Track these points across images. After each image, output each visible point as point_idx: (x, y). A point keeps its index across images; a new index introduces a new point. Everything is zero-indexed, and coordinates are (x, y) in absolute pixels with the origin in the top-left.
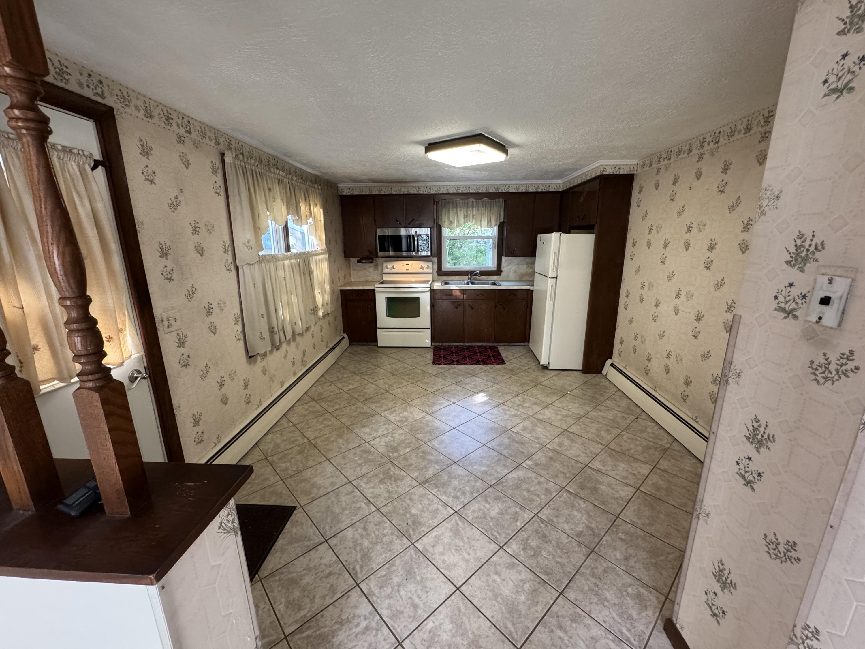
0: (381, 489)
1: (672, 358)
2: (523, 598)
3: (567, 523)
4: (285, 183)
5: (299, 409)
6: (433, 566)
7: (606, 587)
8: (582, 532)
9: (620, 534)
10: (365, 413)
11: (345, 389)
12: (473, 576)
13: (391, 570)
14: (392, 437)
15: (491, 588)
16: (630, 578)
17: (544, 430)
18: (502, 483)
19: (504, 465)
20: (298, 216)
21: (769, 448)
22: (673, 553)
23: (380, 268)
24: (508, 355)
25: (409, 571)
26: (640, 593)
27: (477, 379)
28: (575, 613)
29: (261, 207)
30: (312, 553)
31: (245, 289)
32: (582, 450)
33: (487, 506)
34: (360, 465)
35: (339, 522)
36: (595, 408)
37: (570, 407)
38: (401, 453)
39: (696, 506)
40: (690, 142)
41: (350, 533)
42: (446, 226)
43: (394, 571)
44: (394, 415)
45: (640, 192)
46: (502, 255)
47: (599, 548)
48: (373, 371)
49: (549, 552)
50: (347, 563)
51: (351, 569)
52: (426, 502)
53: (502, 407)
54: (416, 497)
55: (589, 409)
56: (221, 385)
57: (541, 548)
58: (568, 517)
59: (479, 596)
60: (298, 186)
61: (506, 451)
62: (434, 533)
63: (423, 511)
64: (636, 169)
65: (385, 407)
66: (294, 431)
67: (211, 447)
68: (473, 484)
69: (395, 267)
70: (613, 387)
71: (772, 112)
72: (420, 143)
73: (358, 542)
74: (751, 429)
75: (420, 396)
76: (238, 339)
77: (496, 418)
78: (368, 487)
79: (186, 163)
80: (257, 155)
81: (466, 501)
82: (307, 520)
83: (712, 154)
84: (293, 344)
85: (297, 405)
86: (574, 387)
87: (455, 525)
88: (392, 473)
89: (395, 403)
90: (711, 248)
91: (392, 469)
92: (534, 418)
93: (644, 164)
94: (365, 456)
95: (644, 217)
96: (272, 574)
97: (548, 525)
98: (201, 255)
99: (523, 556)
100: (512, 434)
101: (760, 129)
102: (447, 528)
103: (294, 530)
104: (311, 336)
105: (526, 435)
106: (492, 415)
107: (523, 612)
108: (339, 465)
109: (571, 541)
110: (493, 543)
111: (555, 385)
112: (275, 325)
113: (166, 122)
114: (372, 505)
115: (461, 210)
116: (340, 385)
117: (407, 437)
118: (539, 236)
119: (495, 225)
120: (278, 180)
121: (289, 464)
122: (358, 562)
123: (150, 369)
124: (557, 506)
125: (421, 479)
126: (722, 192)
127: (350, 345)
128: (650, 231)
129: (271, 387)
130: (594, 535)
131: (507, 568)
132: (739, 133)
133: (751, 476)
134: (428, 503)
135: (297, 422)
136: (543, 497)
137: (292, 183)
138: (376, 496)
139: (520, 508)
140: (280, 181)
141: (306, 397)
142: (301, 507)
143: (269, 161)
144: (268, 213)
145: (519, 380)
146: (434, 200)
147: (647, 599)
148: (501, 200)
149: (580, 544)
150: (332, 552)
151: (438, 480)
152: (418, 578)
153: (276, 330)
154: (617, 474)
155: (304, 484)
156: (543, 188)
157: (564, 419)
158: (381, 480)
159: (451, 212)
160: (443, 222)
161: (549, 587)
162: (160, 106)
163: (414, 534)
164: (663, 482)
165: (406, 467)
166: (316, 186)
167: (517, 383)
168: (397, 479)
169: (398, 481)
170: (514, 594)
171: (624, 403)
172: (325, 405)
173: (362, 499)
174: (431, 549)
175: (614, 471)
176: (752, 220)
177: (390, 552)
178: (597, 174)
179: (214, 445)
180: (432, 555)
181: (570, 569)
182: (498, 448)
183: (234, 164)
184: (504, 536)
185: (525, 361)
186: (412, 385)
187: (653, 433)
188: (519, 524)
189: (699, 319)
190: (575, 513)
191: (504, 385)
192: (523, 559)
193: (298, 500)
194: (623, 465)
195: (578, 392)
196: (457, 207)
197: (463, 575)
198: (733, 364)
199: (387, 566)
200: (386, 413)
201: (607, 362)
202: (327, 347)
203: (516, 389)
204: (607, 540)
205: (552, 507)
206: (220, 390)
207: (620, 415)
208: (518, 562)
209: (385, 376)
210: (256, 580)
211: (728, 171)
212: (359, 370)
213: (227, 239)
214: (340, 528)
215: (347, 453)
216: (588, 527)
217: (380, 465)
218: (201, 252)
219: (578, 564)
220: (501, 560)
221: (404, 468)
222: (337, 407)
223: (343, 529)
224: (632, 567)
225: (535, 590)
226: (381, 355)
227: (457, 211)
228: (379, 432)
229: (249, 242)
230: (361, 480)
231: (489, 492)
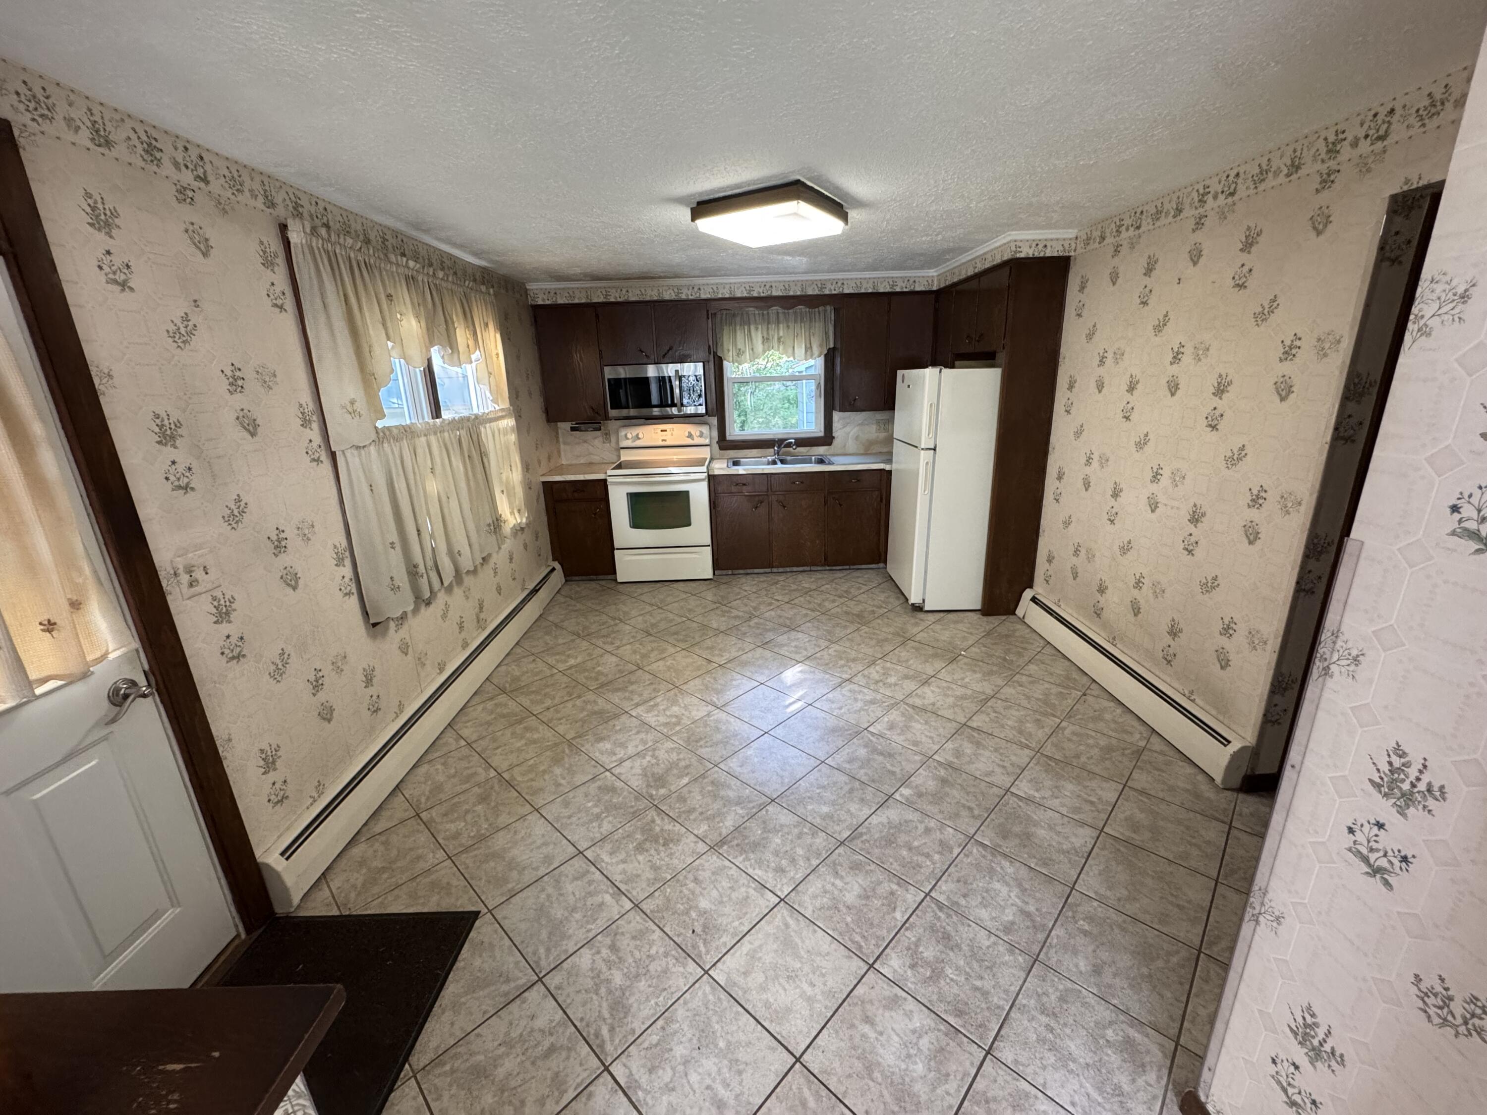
0: (639, 863)
1: (1145, 588)
2: (919, 1068)
3: (985, 907)
4: (421, 284)
5: (478, 712)
6: (748, 1016)
7: (1068, 1031)
8: (1013, 923)
9: (1082, 922)
10: (600, 713)
11: (562, 667)
12: (825, 1031)
13: (669, 1030)
14: (652, 756)
15: (860, 1051)
16: (1108, 1009)
17: (927, 727)
18: (861, 834)
19: (862, 800)
20: (451, 348)
21: (1429, 811)
22: (1177, 952)
23: (613, 439)
24: (849, 588)
25: (703, 1031)
26: (1129, 1037)
27: (800, 635)
28: (1018, 1090)
29: (374, 332)
30: (514, 1007)
31: (353, 494)
32: (997, 761)
33: (838, 882)
34: (598, 817)
35: (564, 936)
36: (1009, 681)
37: (967, 680)
38: (673, 788)
39: (1252, 900)
40: (1177, 194)
41: (585, 959)
42: (731, 359)
43: (675, 1032)
44: (656, 713)
45: (1082, 289)
46: (834, 408)
47: (1047, 953)
48: (611, 629)
49: (958, 968)
50: (584, 1024)
51: (592, 1037)
52: (725, 884)
53: (849, 686)
54: (708, 874)
55: (1000, 682)
56: (317, 685)
57: (943, 961)
58: (985, 894)
59: (839, 1070)
60: (447, 289)
61: (862, 771)
62: (746, 946)
63: (721, 902)
64: (1073, 246)
65: (637, 699)
66: (470, 755)
67: (305, 807)
68: (809, 841)
69: (641, 436)
70: (1038, 638)
71: (1343, 132)
72: (680, 201)
73: (602, 977)
74: (1385, 768)
75: (700, 673)
76: (346, 594)
77: (840, 708)
78: (614, 861)
79: (202, 246)
80: (359, 227)
81: (799, 876)
82: (502, 939)
83: (1223, 216)
84: (458, 591)
85: (473, 703)
86: (970, 642)
87: (783, 927)
88: (658, 829)
89: (654, 690)
90: (1220, 391)
91: (658, 821)
92: (907, 704)
93: (1088, 239)
94: (607, 798)
95: (1090, 336)
96: (438, 1061)
97: (952, 913)
98: (253, 434)
99: (913, 980)
100: (872, 738)
101: (1319, 166)
102: (768, 935)
103: (477, 962)
104: (492, 572)
105: (895, 737)
106: (833, 702)
107: (924, 1098)
108: (558, 819)
109: (995, 944)
110: (855, 957)
111: (938, 640)
112: (418, 558)
113: (146, 157)
114: (624, 897)
115: (757, 329)
116: (551, 660)
117: (681, 756)
118: (900, 373)
119: (819, 356)
120: (407, 278)
121: (463, 824)
122: (604, 1020)
123: (157, 673)
124: (963, 873)
125: (714, 838)
126: (1241, 286)
127: (566, 581)
128: (1102, 362)
129: (419, 675)
130: (1035, 927)
131: (886, 1007)
132: (1276, 174)
133: (1385, 860)
134: (729, 885)
135: (474, 737)
136: (937, 857)
137: (435, 285)
138: (632, 879)
139: (898, 884)
140: (410, 280)
141: (489, 687)
142: (490, 911)
143: (384, 240)
144: (390, 344)
145: (874, 634)
146: (708, 311)
147: (1143, 1050)
148: (828, 308)
149: (1012, 947)
150: (554, 1003)
151: (746, 837)
152: (722, 1044)
153: (421, 569)
154: (1063, 805)
155: (492, 864)
156: (904, 285)
157: (959, 703)
158: (640, 844)
159: (738, 333)
160: (726, 351)
161: (965, 1040)
162: (127, 120)
163: (708, 952)
164: (1143, 816)
165: (684, 816)
166: (483, 288)
167: (871, 639)
168: (669, 841)
169: (671, 845)
170: (903, 1061)
171: (1059, 668)
172: (525, 701)
173: (604, 887)
174: (741, 980)
175: (1057, 798)
176: (1300, 339)
177: (664, 994)
178: (1006, 258)
179: (311, 800)
180: (745, 992)
181: (1000, 1000)
182: (847, 766)
183: (311, 248)
184: (873, 942)
185: (882, 597)
186: (684, 652)
187: (1115, 722)
188: (899, 917)
189: (1196, 518)
190: (997, 885)
191: (848, 644)
192: (913, 987)
193: (483, 898)
194: (1070, 786)
195: (978, 651)
196: (749, 325)
197: (805, 1030)
198: (1342, 638)
199: (661, 1022)
200: (640, 710)
201: (1024, 594)
202: (523, 589)
203: (869, 651)
204: (1058, 936)
205: (956, 876)
206: (314, 695)
207: (1055, 690)
208: (904, 994)
209: (633, 637)
210: (405, 1076)
211: (1254, 249)
212: (585, 628)
213: (306, 398)
214: (566, 951)
215: (571, 795)
216: (1022, 911)
217: (636, 815)
218: (251, 428)
219: (1012, 988)
220: (873, 993)
221: (679, 817)
222: (548, 702)
223: (571, 951)
224: (1110, 986)
225: (942, 1050)
226: (624, 598)
227: (749, 331)
228: (630, 748)
229: (352, 402)
230: (601, 848)
231: (839, 855)
